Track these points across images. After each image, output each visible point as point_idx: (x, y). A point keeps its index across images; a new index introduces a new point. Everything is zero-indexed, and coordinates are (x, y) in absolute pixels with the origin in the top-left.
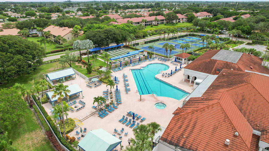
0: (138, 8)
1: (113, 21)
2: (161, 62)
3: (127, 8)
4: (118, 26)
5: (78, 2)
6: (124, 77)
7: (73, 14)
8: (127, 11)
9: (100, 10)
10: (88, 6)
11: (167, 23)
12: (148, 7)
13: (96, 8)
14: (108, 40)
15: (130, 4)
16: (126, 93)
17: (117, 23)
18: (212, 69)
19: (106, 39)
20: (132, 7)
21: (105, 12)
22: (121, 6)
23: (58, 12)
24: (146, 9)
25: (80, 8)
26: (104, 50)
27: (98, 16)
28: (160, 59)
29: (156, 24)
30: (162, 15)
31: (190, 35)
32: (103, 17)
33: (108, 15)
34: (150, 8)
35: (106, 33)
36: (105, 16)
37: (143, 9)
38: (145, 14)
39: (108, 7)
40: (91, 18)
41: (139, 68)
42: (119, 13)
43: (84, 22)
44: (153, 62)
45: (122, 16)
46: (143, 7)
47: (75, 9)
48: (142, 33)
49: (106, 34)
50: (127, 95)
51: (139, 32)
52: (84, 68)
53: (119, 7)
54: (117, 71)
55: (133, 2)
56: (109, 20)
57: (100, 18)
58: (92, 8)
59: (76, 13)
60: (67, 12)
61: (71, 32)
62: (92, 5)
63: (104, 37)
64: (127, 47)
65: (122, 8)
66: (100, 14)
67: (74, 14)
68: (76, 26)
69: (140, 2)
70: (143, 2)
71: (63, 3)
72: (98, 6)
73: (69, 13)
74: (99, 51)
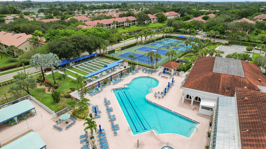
0: (105, 8)
1: (81, 24)
2: (146, 75)
3: (94, 8)
4: (88, 31)
5: (39, 2)
6: (107, 103)
7: (33, 15)
8: (94, 12)
9: (65, 11)
10: (51, 7)
11: (139, 24)
12: (115, 8)
13: (60, 9)
14: (78, 50)
15: (96, 5)
16: (115, 133)
17: (86, 27)
18: (219, 86)
19: (75, 49)
20: (99, 8)
21: (71, 14)
22: (88, 6)
23: (14, 13)
24: (114, 9)
25: (42, 9)
26: (74, 63)
27: (63, 19)
28: (145, 71)
29: (128, 26)
30: (133, 15)
31: (167, 37)
32: (69, 19)
33: (75, 17)
34: (118, 8)
35: (74, 41)
36: (72, 18)
37: (111, 9)
38: (115, 15)
39: (73, 7)
40: (54, 21)
41: (123, 87)
42: (86, 14)
43: (46, 27)
44: (137, 75)
45: (90, 18)
46: (110, 7)
47: (36, 10)
48: (116, 37)
49: (75, 43)
50: (116, 137)
51: (112, 36)
52: (49, 92)
53: (86, 8)
54: (95, 95)
55: (99, 2)
56: (77, 23)
57: (66, 20)
58: (56, 9)
59: (37, 15)
60: (26, 14)
61: (28, 40)
62: (56, 5)
63: (73, 47)
64: (101, 56)
65: (89, 9)
66: (66, 15)
67: (35, 16)
68: (36, 31)
69: (106, 2)
70: (109, 2)
71: (22, 4)
72: (62, 7)
73: (29, 15)
74: (68, 64)
